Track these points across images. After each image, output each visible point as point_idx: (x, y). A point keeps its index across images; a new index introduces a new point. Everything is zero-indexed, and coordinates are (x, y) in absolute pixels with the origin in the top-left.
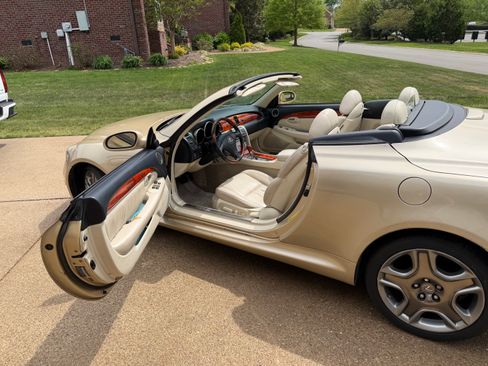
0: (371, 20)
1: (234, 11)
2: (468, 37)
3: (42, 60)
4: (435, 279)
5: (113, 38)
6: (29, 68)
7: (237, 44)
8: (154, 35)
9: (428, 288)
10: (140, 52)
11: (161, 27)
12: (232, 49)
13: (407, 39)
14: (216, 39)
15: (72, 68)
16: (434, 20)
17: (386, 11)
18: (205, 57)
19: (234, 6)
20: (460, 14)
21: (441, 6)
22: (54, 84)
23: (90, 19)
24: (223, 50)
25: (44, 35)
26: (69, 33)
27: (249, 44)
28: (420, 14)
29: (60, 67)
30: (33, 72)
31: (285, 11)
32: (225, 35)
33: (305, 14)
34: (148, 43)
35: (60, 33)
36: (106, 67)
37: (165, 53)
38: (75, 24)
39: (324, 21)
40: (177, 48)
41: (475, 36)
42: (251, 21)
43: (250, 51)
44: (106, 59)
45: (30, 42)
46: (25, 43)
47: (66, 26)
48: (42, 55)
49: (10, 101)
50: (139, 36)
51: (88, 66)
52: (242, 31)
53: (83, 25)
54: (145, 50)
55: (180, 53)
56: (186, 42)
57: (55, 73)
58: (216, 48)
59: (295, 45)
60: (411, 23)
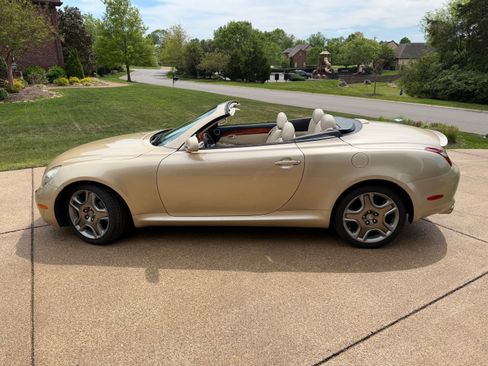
0: (195, 61)
1: (64, 45)
2: (272, 78)
4: (373, 209)
7: (76, 79)
9: (370, 217)
12: (71, 83)
13: (228, 79)
14: (50, 72)
16: (247, 64)
17: (207, 54)
19: (63, 40)
20: (266, 60)
21: (250, 53)
24: (61, 84)
27: (89, 79)
28: (235, 58)
31: (113, 48)
32: (59, 69)
33: (136, 51)
39: (155, 59)
41: (277, 78)
42: (86, 56)
43: (92, 86)
52: (78, 66)
55: (17, 87)
58: (51, 82)
59: (129, 80)
60: (230, 65)
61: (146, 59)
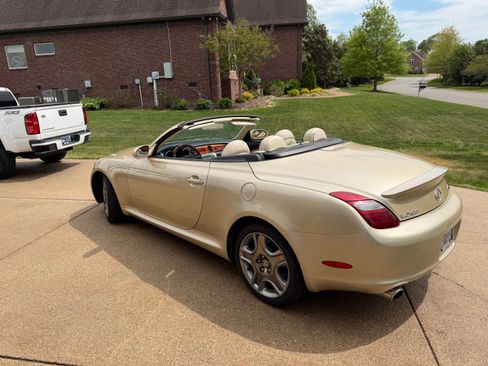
0: (462, 67)
1: (309, 60)
3: (133, 101)
5: (191, 84)
6: (122, 107)
7: (306, 90)
8: (226, 83)
10: (212, 95)
11: (233, 75)
12: (301, 94)
14: (287, 86)
15: (155, 108)
17: (480, 57)
18: (270, 102)
19: (310, 55)
22: (135, 121)
23: (174, 69)
24: (292, 95)
25: (137, 81)
26: (157, 80)
27: (319, 89)
29: (146, 107)
30: (125, 111)
31: (364, 58)
32: (296, 82)
33: (385, 61)
34: (220, 89)
35: (149, 80)
36: (182, 108)
37: (234, 98)
38: (162, 73)
39: (406, 67)
40: (246, 94)
42: (326, 68)
43: (318, 96)
44: (183, 101)
45: (126, 87)
46: (122, 87)
47: (155, 74)
48: (134, 97)
49: (88, 131)
50: (212, 82)
51: (168, 107)
52: (312, 78)
53: (168, 74)
54: (217, 95)
55: (248, 98)
56: (256, 88)
57: (140, 112)
58: (286, 94)
59: (375, 90)
61: (396, 67)
